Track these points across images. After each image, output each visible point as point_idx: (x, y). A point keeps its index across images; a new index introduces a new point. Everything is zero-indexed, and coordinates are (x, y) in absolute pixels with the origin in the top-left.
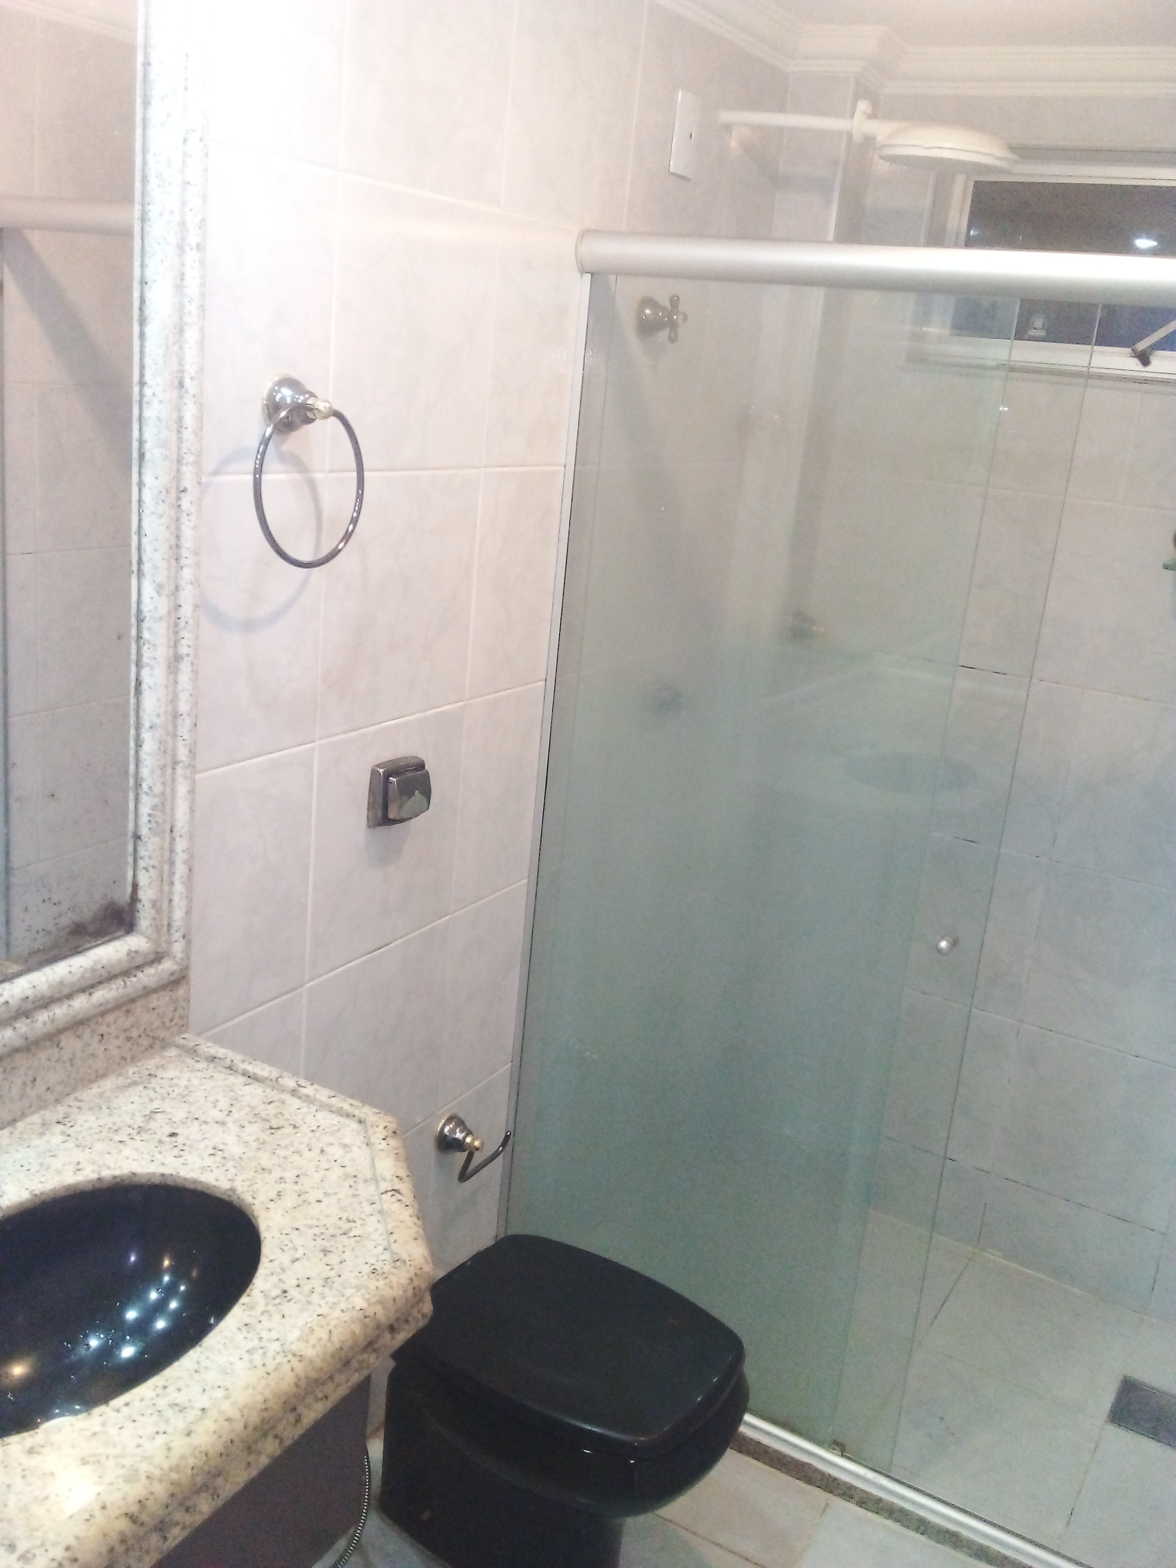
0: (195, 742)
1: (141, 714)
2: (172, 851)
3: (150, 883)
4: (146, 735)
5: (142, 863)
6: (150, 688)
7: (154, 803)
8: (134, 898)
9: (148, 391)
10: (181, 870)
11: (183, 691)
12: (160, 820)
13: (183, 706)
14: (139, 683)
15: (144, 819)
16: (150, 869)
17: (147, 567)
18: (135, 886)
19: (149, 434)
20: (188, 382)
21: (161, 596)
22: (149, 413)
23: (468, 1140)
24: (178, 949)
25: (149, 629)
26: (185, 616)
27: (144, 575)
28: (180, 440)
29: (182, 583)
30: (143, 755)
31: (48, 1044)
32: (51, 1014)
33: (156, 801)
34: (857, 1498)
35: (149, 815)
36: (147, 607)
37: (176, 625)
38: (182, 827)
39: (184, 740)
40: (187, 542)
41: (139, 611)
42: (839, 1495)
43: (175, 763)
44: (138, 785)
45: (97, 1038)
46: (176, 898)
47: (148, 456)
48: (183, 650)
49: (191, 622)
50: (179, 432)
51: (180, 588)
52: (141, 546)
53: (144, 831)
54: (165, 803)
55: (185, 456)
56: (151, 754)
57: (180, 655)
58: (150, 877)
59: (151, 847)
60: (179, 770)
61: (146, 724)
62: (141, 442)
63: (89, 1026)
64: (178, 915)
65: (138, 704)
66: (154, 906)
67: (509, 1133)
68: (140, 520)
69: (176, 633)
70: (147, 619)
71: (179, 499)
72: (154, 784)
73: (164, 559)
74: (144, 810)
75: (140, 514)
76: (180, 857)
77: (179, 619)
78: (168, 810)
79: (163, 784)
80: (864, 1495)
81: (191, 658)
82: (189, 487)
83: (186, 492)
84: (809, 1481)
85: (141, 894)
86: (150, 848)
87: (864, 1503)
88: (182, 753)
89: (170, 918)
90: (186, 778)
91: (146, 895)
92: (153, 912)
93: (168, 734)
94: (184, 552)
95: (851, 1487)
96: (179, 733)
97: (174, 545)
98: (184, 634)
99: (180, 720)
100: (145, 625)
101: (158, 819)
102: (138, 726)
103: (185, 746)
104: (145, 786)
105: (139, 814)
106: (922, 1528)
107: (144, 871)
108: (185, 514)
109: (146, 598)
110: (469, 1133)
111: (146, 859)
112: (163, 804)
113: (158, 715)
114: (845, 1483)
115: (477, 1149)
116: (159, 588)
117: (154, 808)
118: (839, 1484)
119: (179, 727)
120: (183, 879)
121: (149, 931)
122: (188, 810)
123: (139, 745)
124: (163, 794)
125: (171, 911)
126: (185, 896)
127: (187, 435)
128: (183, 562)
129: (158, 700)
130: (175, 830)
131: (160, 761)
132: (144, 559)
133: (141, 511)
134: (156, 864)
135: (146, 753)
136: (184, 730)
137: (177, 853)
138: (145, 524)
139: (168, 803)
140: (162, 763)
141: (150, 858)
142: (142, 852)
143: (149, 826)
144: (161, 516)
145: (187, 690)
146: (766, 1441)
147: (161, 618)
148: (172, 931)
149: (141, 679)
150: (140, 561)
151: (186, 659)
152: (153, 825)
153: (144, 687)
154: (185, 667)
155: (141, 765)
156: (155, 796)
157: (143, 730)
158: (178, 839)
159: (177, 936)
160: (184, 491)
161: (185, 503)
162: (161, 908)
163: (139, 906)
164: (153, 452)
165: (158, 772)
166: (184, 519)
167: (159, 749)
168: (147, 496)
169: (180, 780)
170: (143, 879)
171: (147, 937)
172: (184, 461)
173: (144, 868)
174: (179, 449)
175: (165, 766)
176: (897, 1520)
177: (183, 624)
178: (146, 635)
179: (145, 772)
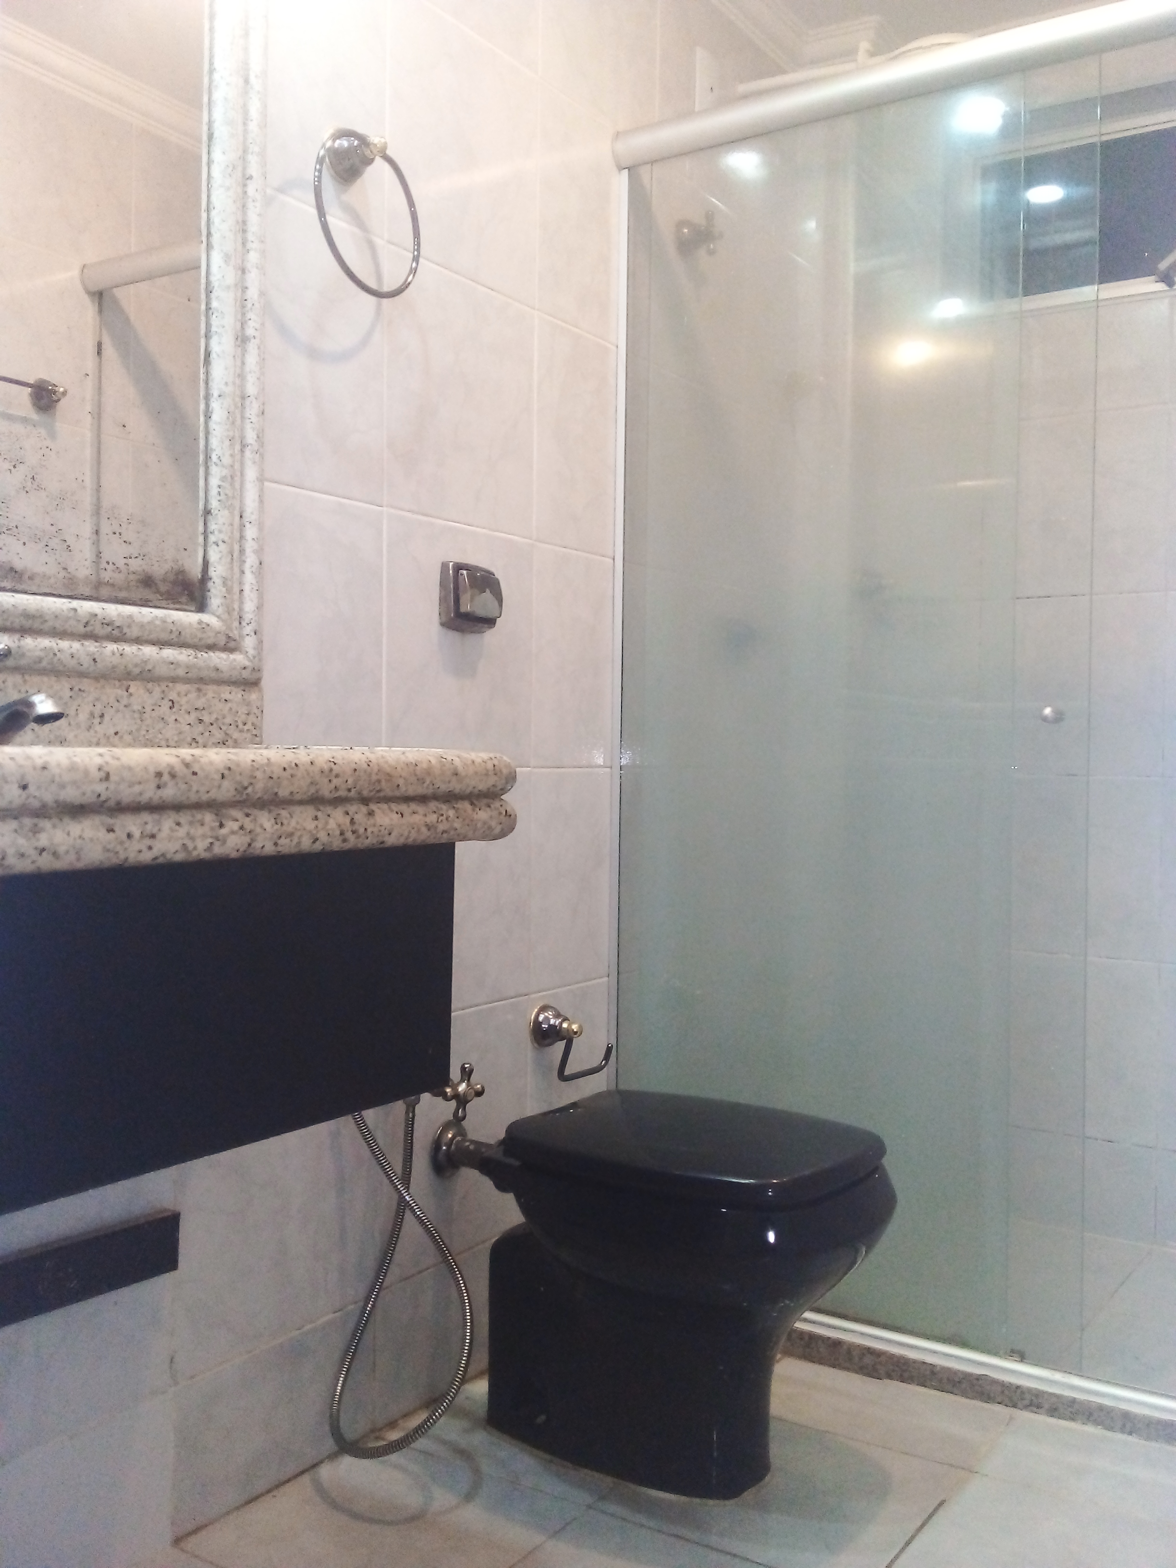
0: (263, 430)
1: (210, 384)
2: (242, 537)
3: (220, 559)
4: (215, 405)
5: (212, 538)
6: (218, 355)
7: (224, 474)
8: (205, 577)
9: (216, 76)
10: (251, 560)
11: (250, 372)
12: (230, 494)
13: (251, 389)
14: (208, 354)
15: (214, 491)
16: (220, 543)
17: (216, 239)
18: (206, 564)
19: (218, 114)
20: (253, 80)
21: (228, 266)
22: (217, 96)
23: (565, 1025)
24: (249, 643)
25: (217, 298)
26: (251, 299)
27: (212, 247)
28: (246, 132)
29: (249, 266)
30: (212, 425)
31: (117, 683)
32: (121, 648)
33: (225, 472)
34: (1046, 1406)
35: (219, 487)
36: (215, 278)
37: (243, 307)
38: (252, 513)
39: (251, 422)
40: (253, 227)
41: (208, 283)
42: (1026, 1407)
43: (243, 446)
44: (208, 458)
45: (166, 704)
46: (247, 588)
47: (216, 135)
48: (250, 332)
49: (257, 305)
50: (245, 124)
51: (246, 271)
52: (210, 220)
53: (214, 504)
54: (235, 477)
55: (251, 146)
56: (220, 423)
57: (247, 337)
58: (221, 552)
59: (221, 520)
60: (248, 453)
61: (216, 393)
62: (210, 124)
63: (159, 685)
64: (249, 606)
65: (207, 373)
66: (225, 584)
67: (610, 1045)
68: (209, 197)
69: (243, 314)
70: (216, 288)
71: (245, 185)
72: (224, 455)
73: (231, 230)
74: (214, 482)
75: (208, 190)
76: (250, 546)
77: (246, 300)
78: (237, 486)
79: (231, 455)
80: (1054, 1399)
81: (257, 341)
82: (254, 174)
83: (251, 179)
84: (987, 1397)
85: (212, 572)
86: (220, 522)
87: (1056, 1409)
88: (251, 436)
89: (241, 609)
90: (254, 462)
91: (217, 572)
92: (224, 589)
93: (236, 407)
94: (250, 237)
95: (1038, 1394)
96: (248, 415)
97: (240, 221)
98: (250, 315)
99: (247, 402)
100: (213, 295)
101: (227, 492)
102: (207, 397)
103: (254, 429)
104: (214, 458)
105: (210, 488)
106: (1129, 1425)
107: (214, 546)
108: (250, 200)
109: (214, 269)
110: (565, 1019)
111: (216, 532)
112: (232, 477)
113: (226, 384)
114: (1030, 1390)
115: (576, 1033)
116: (227, 258)
117: (223, 479)
118: (1023, 1393)
119: (247, 409)
120: (254, 569)
121: (220, 611)
122: (257, 497)
123: (208, 416)
124: (232, 466)
125: (241, 602)
126: (256, 588)
127: (253, 126)
128: (249, 245)
129: (226, 369)
130: (244, 515)
131: (228, 430)
132: (213, 231)
133: (210, 186)
134: (226, 539)
135: (216, 423)
136: (252, 411)
137: (247, 540)
138: (214, 199)
139: (237, 479)
140: (231, 434)
141: (220, 531)
142: (212, 526)
143: (219, 498)
144: (228, 189)
145: (255, 372)
146: (930, 1359)
147: (228, 287)
148: (244, 624)
149: (210, 349)
150: (209, 234)
151: (253, 340)
152: (223, 497)
153: (213, 355)
154: (252, 347)
155: (210, 437)
156: (223, 466)
157: (212, 400)
158: (248, 525)
159: (248, 629)
160: (251, 178)
161: (251, 190)
162: (232, 587)
163: (210, 584)
164: (221, 131)
165: (227, 443)
166: (250, 205)
167: (228, 418)
168: (216, 172)
169: (248, 463)
170: (214, 555)
171: (218, 617)
172: (250, 151)
173: (214, 543)
174: (245, 139)
175: (233, 438)
176: (1097, 1423)
177: (249, 305)
178: (214, 304)
179: (214, 442)
